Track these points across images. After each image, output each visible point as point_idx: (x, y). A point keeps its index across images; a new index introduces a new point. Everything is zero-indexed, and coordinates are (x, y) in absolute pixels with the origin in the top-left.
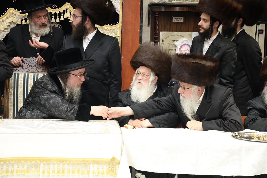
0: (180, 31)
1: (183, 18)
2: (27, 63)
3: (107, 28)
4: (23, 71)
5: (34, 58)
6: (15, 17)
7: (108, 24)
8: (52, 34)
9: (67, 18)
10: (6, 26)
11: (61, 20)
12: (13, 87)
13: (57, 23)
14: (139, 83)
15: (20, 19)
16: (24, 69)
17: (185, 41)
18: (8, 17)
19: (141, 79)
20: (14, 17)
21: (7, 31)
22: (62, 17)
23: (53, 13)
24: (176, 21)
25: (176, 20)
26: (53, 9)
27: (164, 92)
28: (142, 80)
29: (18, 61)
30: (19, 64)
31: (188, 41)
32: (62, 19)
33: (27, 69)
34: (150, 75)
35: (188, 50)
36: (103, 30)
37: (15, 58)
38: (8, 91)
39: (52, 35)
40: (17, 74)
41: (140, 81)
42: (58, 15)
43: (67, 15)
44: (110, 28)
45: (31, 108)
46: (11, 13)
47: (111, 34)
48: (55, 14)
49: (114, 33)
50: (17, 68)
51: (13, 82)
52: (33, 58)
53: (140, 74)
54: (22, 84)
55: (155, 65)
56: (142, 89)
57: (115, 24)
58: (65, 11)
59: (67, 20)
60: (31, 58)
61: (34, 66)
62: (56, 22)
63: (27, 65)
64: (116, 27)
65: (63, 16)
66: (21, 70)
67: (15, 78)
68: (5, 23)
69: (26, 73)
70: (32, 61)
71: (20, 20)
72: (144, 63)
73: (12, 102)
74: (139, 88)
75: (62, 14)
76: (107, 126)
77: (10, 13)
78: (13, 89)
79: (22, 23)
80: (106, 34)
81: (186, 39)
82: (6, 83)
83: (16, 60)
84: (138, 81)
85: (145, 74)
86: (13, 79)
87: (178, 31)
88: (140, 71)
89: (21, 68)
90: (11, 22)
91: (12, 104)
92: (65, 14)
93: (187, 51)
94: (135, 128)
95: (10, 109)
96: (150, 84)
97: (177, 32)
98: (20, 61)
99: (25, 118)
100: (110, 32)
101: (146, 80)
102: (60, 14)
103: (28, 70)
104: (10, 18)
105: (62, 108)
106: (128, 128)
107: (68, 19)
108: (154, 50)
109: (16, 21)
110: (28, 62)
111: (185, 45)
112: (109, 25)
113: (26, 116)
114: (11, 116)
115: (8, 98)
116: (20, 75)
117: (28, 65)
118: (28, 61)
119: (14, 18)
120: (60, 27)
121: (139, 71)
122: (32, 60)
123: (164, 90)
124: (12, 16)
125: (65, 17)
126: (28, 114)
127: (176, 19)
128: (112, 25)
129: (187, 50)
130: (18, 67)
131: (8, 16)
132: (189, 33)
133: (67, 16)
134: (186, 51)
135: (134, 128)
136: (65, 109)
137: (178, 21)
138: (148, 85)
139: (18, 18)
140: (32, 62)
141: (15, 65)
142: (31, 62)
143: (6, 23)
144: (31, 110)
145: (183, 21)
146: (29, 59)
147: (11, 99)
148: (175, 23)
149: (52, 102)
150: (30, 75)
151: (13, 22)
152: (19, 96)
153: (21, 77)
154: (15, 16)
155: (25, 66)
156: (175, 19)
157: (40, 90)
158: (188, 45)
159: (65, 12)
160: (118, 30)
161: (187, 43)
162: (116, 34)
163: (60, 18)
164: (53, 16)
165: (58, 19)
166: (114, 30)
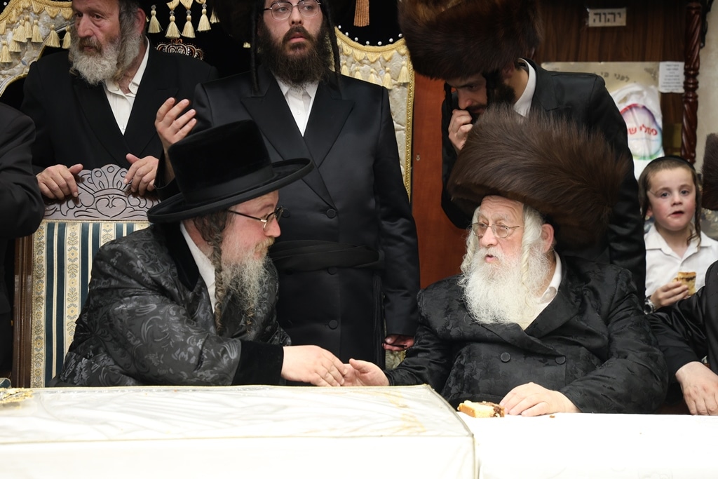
0: (613, 60)
1: (623, 11)
2: (92, 186)
3: (364, 54)
4: (77, 214)
5: (117, 168)
6: (39, 23)
7: (368, 42)
10: (8, 56)
11: (200, 29)
12: (45, 272)
13: (186, 41)
14: (488, 259)
15: (56, 30)
16: (84, 208)
17: (631, 94)
18: (13, 23)
19: (493, 242)
20: (35, 21)
21: (9, 71)
22: (204, 18)
23: (172, 5)
24: (598, 24)
25: (600, 21)
27: (591, 284)
28: (495, 245)
29: (64, 182)
30: (66, 189)
31: (645, 93)
32: (204, 25)
33: (94, 206)
34: (523, 223)
35: (647, 126)
36: (349, 64)
37: (51, 168)
38: (29, 289)
40: (60, 225)
41: (492, 251)
42: (189, 11)
44: (372, 57)
45: (91, 347)
46: (24, 9)
47: (377, 75)
48: (181, 8)
49: (388, 72)
50: (57, 206)
51: (44, 255)
52: (111, 170)
53: (488, 224)
54: (78, 262)
55: (532, 187)
56: (501, 278)
57: (391, 40)
60: (104, 168)
61: (116, 196)
62: (182, 37)
63: (92, 192)
64: (395, 51)
65: (209, 15)
66: (71, 212)
67: (50, 241)
68: (4, 45)
69: (88, 224)
70: (110, 180)
71: (54, 34)
72: (492, 186)
73: (43, 328)
74: (491, 278)
75: (204, 10)
76: (405, 407)
77: (21, 9)
78: (44, 279)
79: (61, 42)
80: (358, 76)
81: (636, 88)
82: (20, 259)
83: (56, 175)
84: (483, 252)
85: (504, 223)
86: (45, 246)
87: (606, 60)
88: (486, 217)
89: (71, 203)
90: (24, 41)
91: (43, 335)
93: (644, 129)
94: (502, 415)
95: (35, 352)
96: (526, 256)
97: (602, 63)
98: (71, 179)
99: (73, 385)
100: (372, 70)
101: (512, 243)
103: (95, 213)
104: (21, 27)
105: (183, 353)
106: (477, 413)
108: (523, 133)
109: (41, 37)
110: (97, 184)
111: (634, 110)
112: (370, 45)
113: (76, 378)
114: (38, 376)
115: (28, 312)
116: (68, 231)
117: (96, 195)
118: (96, 180)
119: (35, 27)
121: (483, 217)
122: (108, 174)
123: (591, 276)
124: (28, 20)
125: (215, 20)
126: (81, 369)
127: (598, 16)
128: (380, 43)
129: (641, 129)
130: (60, 201)
131: (12, 20)
132: (648, 65)
134: (638, 130)
135: (497, 415)
136: (193, 360)
137: (608, 24)
138: (520, 262)
139: (49, 26)
140: (111, 183)
141: (51, 196)
142: (105, 182)
143: (8, 46)
144: (91, 354)
145: (624, 24)
146: (98, 174)
147: (39, 315)
148: (595, 29)
149: (146, 332)
150: (105, 230)
151: (33, 41)
152: (67, 304)
153: (73, 235)
154: (38, 19)
155: (86, 198)
156: (595, 17)
157: (110, 281)
158: (644, 107)
160: (404, 62)
161: (641, 103)
162: (398, 78)
163: (195, 23)
164: (172, 18)
165: (189, 26)
166: (387, 61)
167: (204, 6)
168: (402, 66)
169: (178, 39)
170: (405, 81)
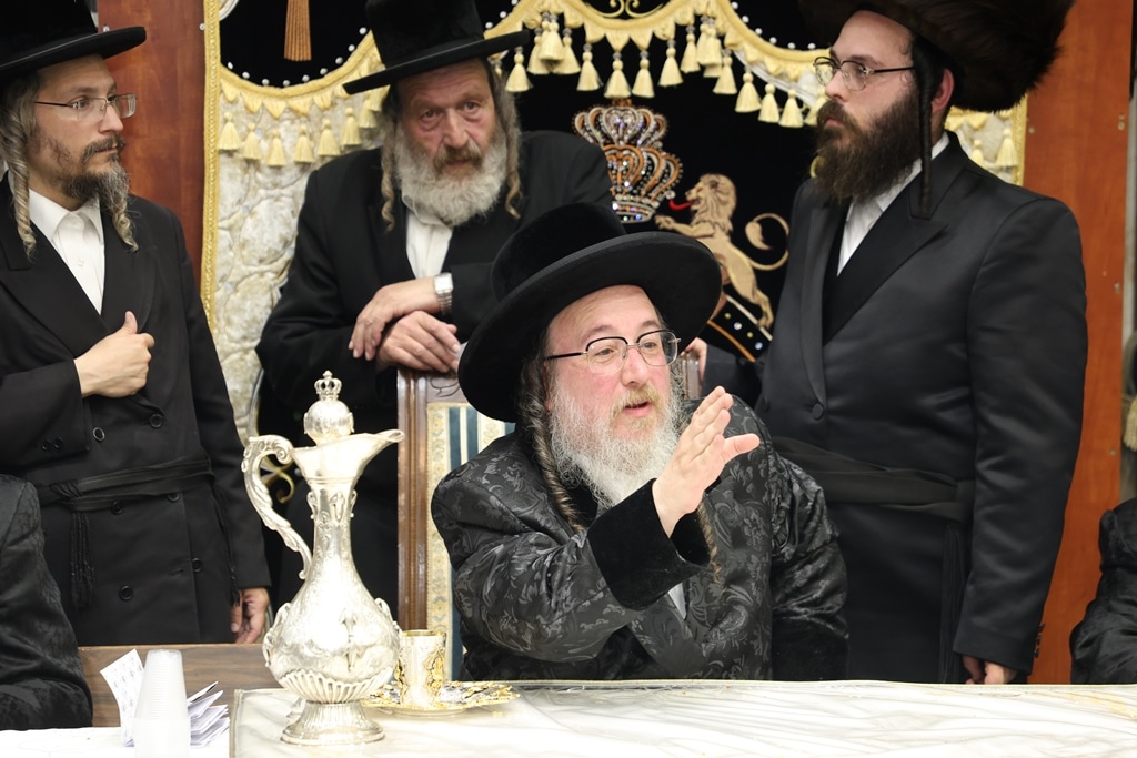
8: (514, 206)
9: (703, 68)
11: (663, 82)
13: (637, 101)
22: (670, 64)
23: (618, 42)
26: (619, 23)
32: (671, 76)
39: (513, 211)
42: (644, 54)
43: (703, 53)
48: (631, 50)
58: (691, 29)
59: (698, 82)
62: (631, 95)
65: (679, 58)
75: (671, 51)
86: (446, 446)
91: (446, 595)
92: (690, 47)
102: (657, 48)
107: (709, 74)
120: (657, 128)
125: (690, 65)
133: (705, 61)
159: (691, 37)
162: (996, 157)
163: (656, 72)
164: (618, 64)
165: (644, 76)
166: (976, 130)
167: (671, 43)
168: (1004, 137)
169: (625, 99)
170: (1010, 164)
